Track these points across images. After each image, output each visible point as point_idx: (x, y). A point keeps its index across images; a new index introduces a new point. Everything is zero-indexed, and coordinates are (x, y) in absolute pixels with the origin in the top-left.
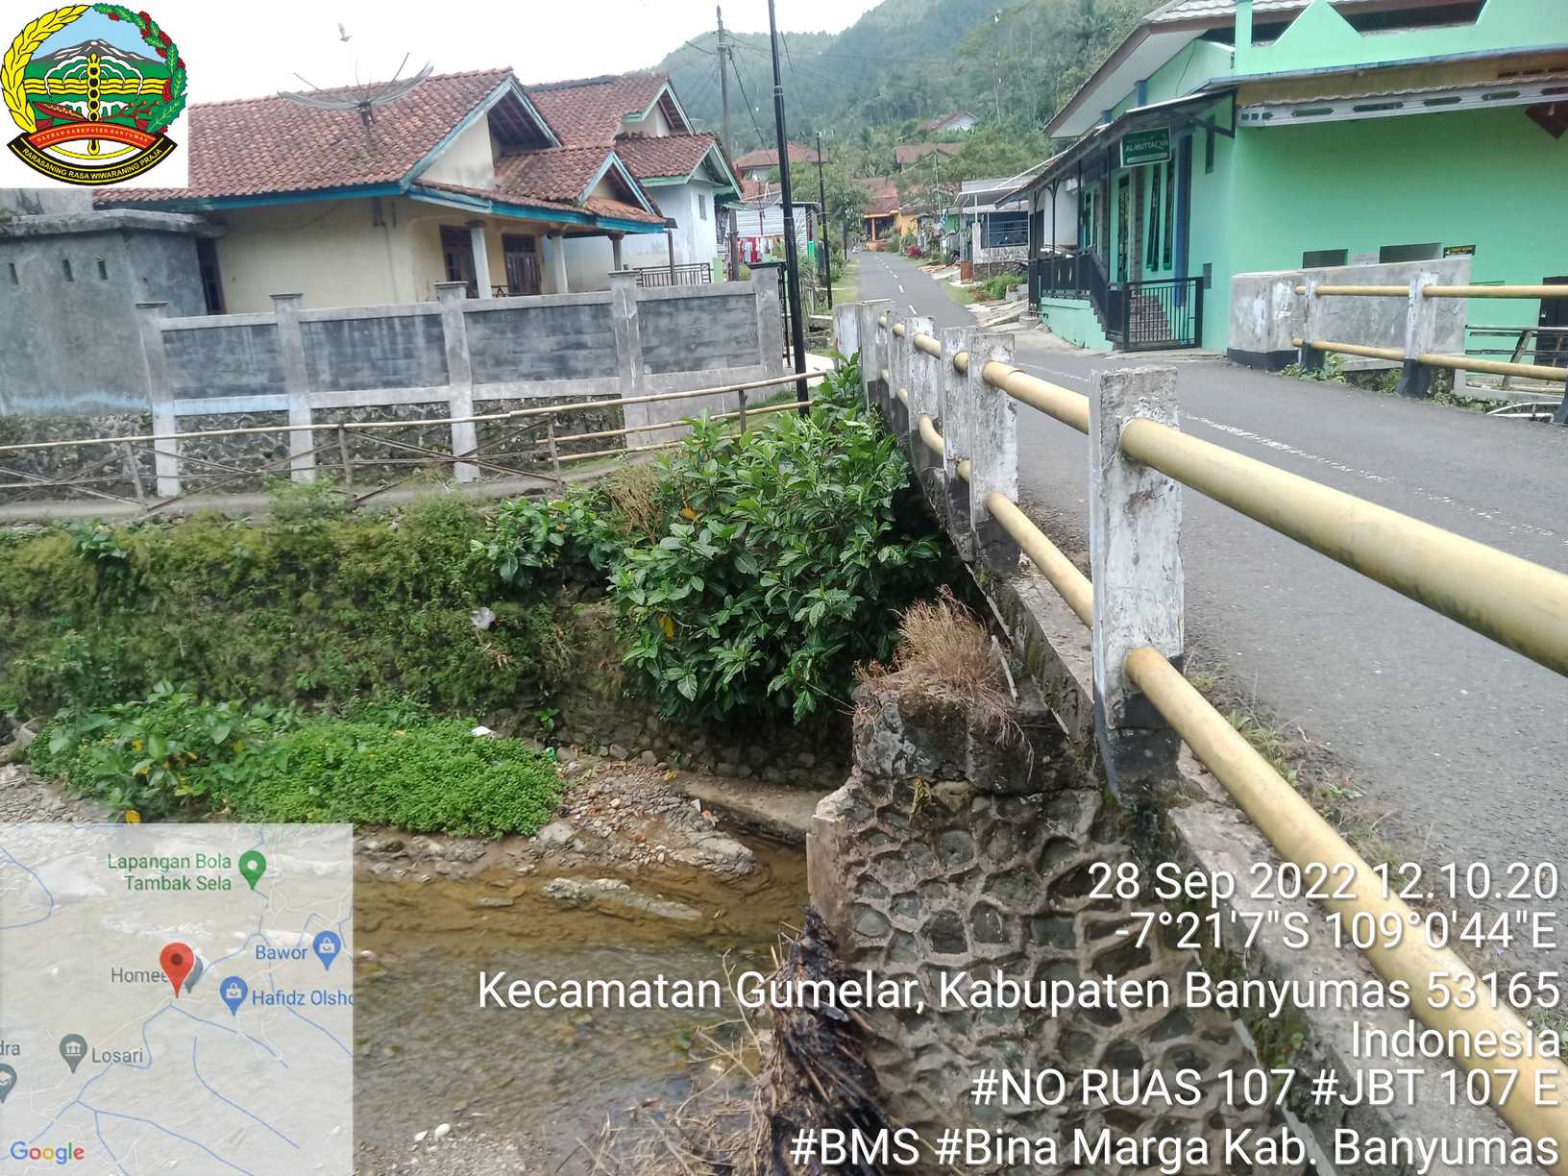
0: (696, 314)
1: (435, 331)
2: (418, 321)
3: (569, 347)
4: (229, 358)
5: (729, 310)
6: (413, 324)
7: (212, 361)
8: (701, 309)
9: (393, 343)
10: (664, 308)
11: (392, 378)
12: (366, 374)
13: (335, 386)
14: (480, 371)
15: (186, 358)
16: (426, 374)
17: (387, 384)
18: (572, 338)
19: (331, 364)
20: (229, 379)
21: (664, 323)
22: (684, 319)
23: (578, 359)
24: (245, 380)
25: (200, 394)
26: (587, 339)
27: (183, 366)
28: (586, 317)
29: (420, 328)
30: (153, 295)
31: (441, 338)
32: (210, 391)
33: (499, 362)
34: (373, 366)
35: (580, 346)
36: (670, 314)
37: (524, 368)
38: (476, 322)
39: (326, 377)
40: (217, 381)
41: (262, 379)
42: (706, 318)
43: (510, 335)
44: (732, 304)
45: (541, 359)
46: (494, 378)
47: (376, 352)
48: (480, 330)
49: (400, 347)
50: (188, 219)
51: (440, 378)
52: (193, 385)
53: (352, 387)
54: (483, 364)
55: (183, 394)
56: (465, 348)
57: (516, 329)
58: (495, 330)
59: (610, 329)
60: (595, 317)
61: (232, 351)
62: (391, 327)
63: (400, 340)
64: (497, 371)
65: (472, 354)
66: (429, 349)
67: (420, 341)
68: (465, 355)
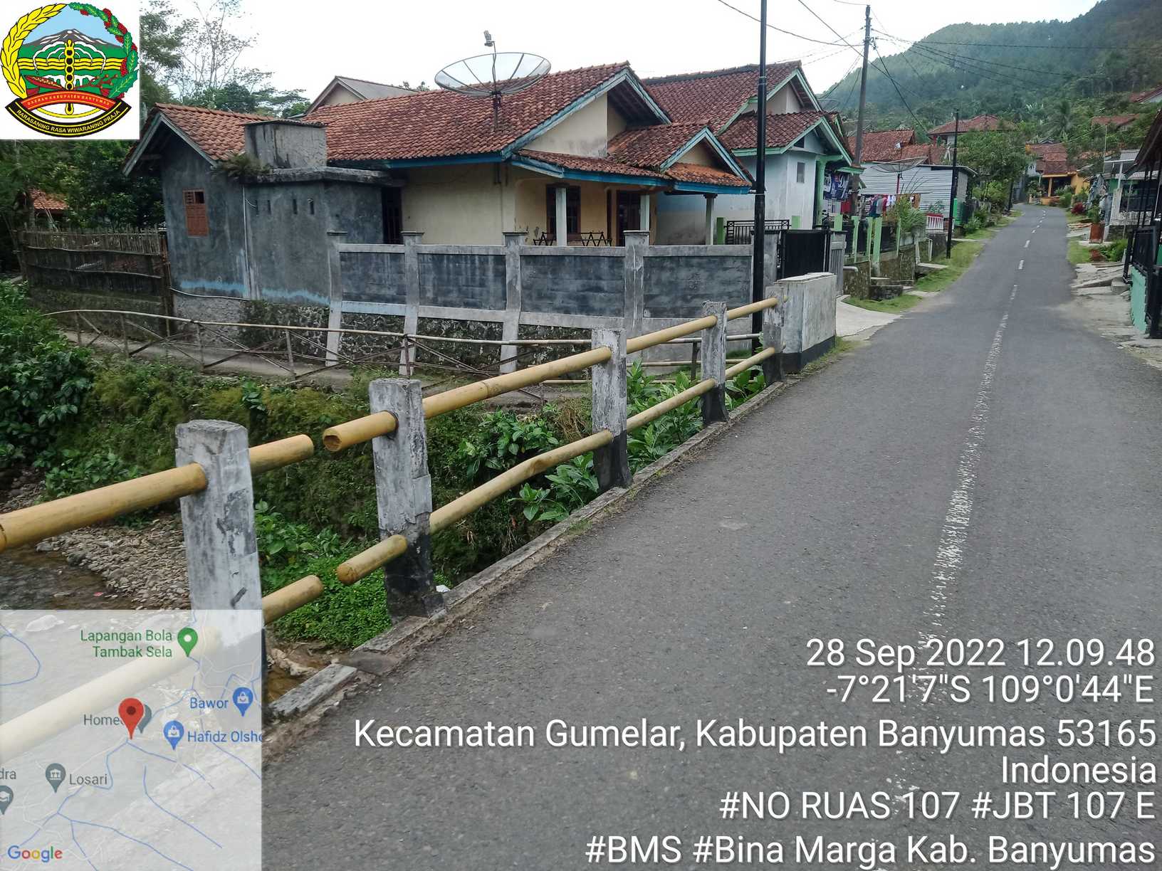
0: (694, 270)
1: (500, 267)
2: (490, 259)
3: (591, 289)
4: (376, 275)
5: (725, 269)
6: (487, 261)
7: (366, 275)
8: (700, 266)
9: (473, 274)
10: (667, 264)
11: (471, 300)
12: (454, 296)
13: (434, 302)
14: (527, 301)
15: (352, 272)
16: (492, 299)
17: (467, 305)
18: (593, 283)
19: (434, 285)
20: (374, 290)
21: (666, 276)
22: (683, 274)
23: (596, 300)
24: (383, 292)
25: (357, 298)
26: (604, 284)
27: (350, 278)
28: (605, 267)
29: (491, 265)
30: (342, 226)
31: (504, 274)
32: (363, 297)
33: (540, 296)
34: (460, 291)
35: (599, 289)
36: (672, 269)
37: (558, 302)
38: (528, 263)
39: (430, 295)
40: (367, 291)
41: (392, 292)
42: (703, 274)
43: (550, 276)
44: (729, 263)
45: (570, 297)
46: (537, 308)
47: (462, 280)
48: (530, 270)
49: (478, 278)
50: (375, 174)
51: (500, 304)
52: (354, 291)
53: (445, 304)
54: (530, 296)
55: (348, 297)
56: (519, 282)
57: (554, 272)
58: (540, 271)
59: (621, 278)
60: (611, 267)
61: (378, 271)
62: (473, 262)
63: (478, 272)
64: (539, 303)
65: (523, 288)
66: (495, 281)
67: (490, 274)
68: (518, 288)
